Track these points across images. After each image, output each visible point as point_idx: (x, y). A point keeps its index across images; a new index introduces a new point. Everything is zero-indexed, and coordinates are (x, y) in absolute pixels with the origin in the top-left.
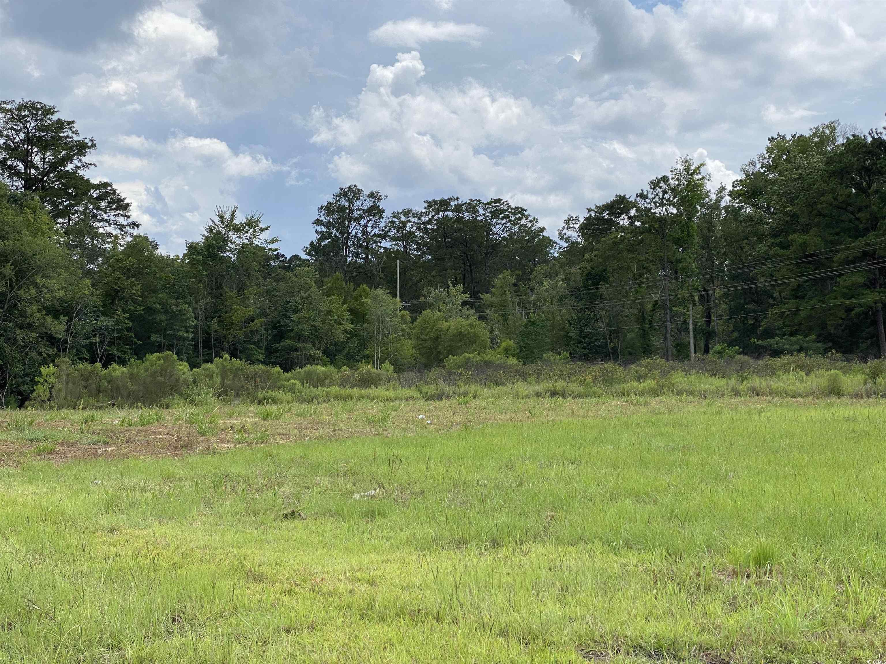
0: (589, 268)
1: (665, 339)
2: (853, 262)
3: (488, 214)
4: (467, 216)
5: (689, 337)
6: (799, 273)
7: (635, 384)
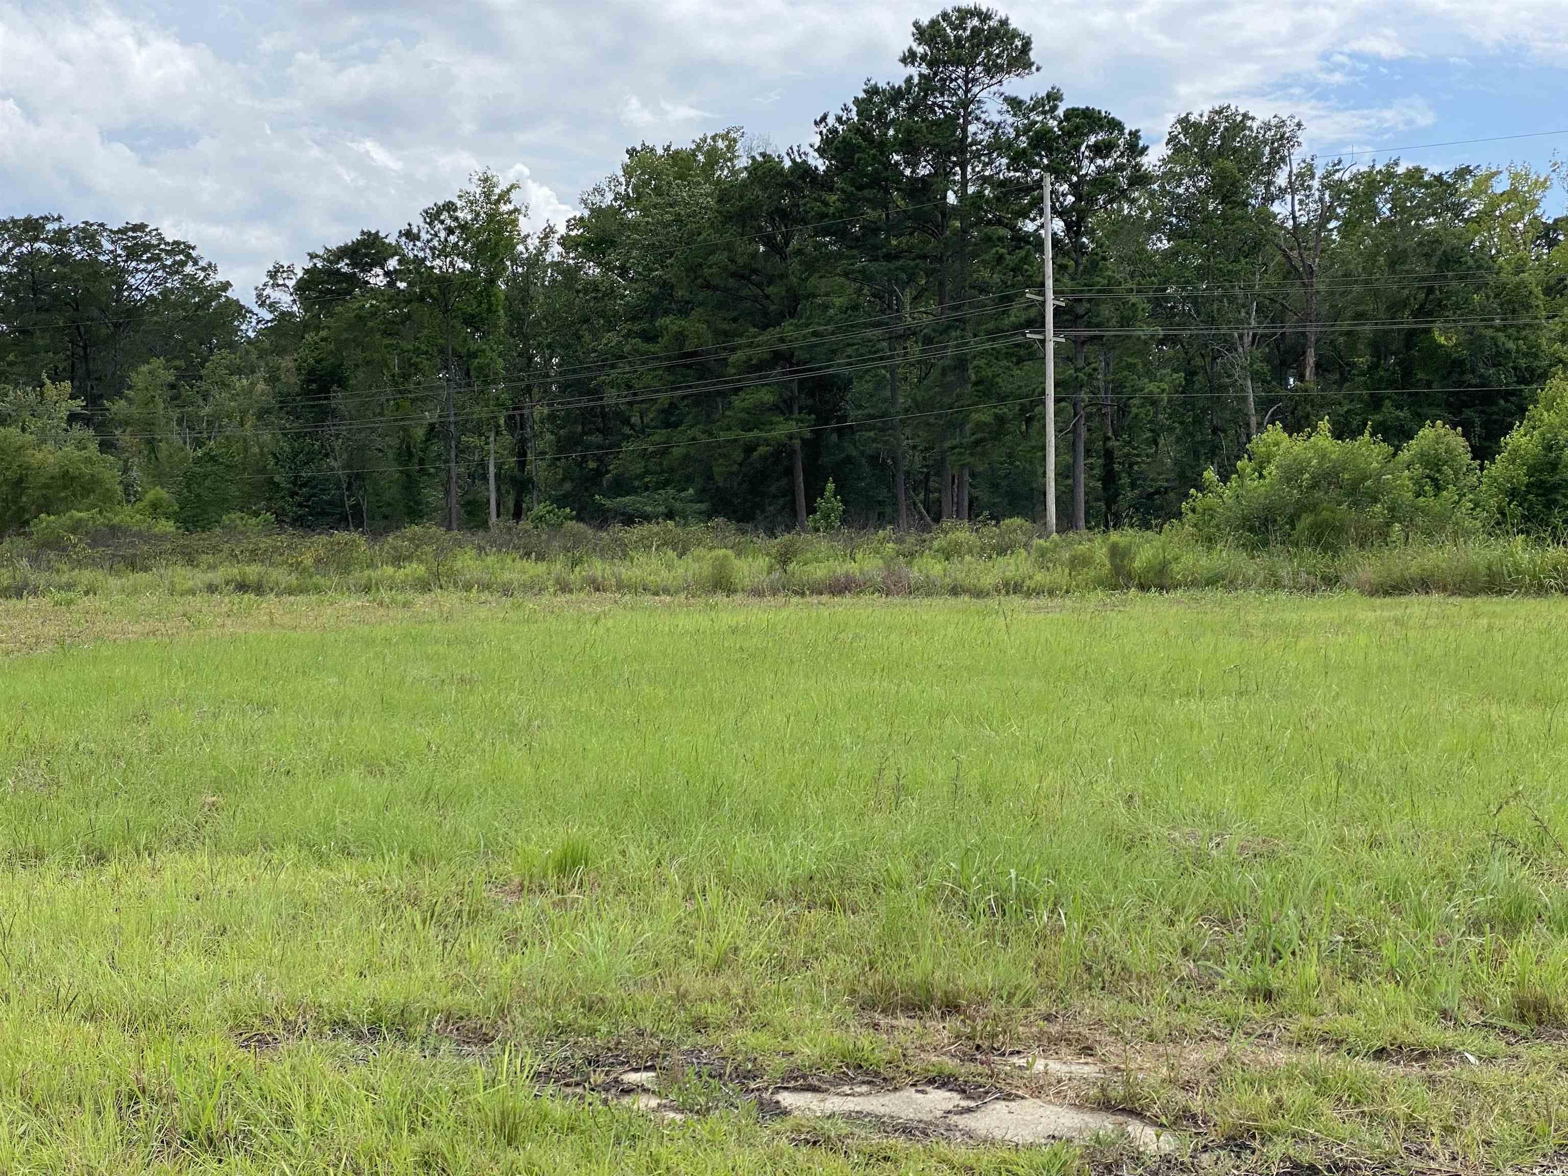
0: (311, 361)
1: (447, 492)
2: (758, 368)
3: (119, 252)
4: (77, 251)
5: (488, 489)
6: (673, 382)
7: (390, 570)
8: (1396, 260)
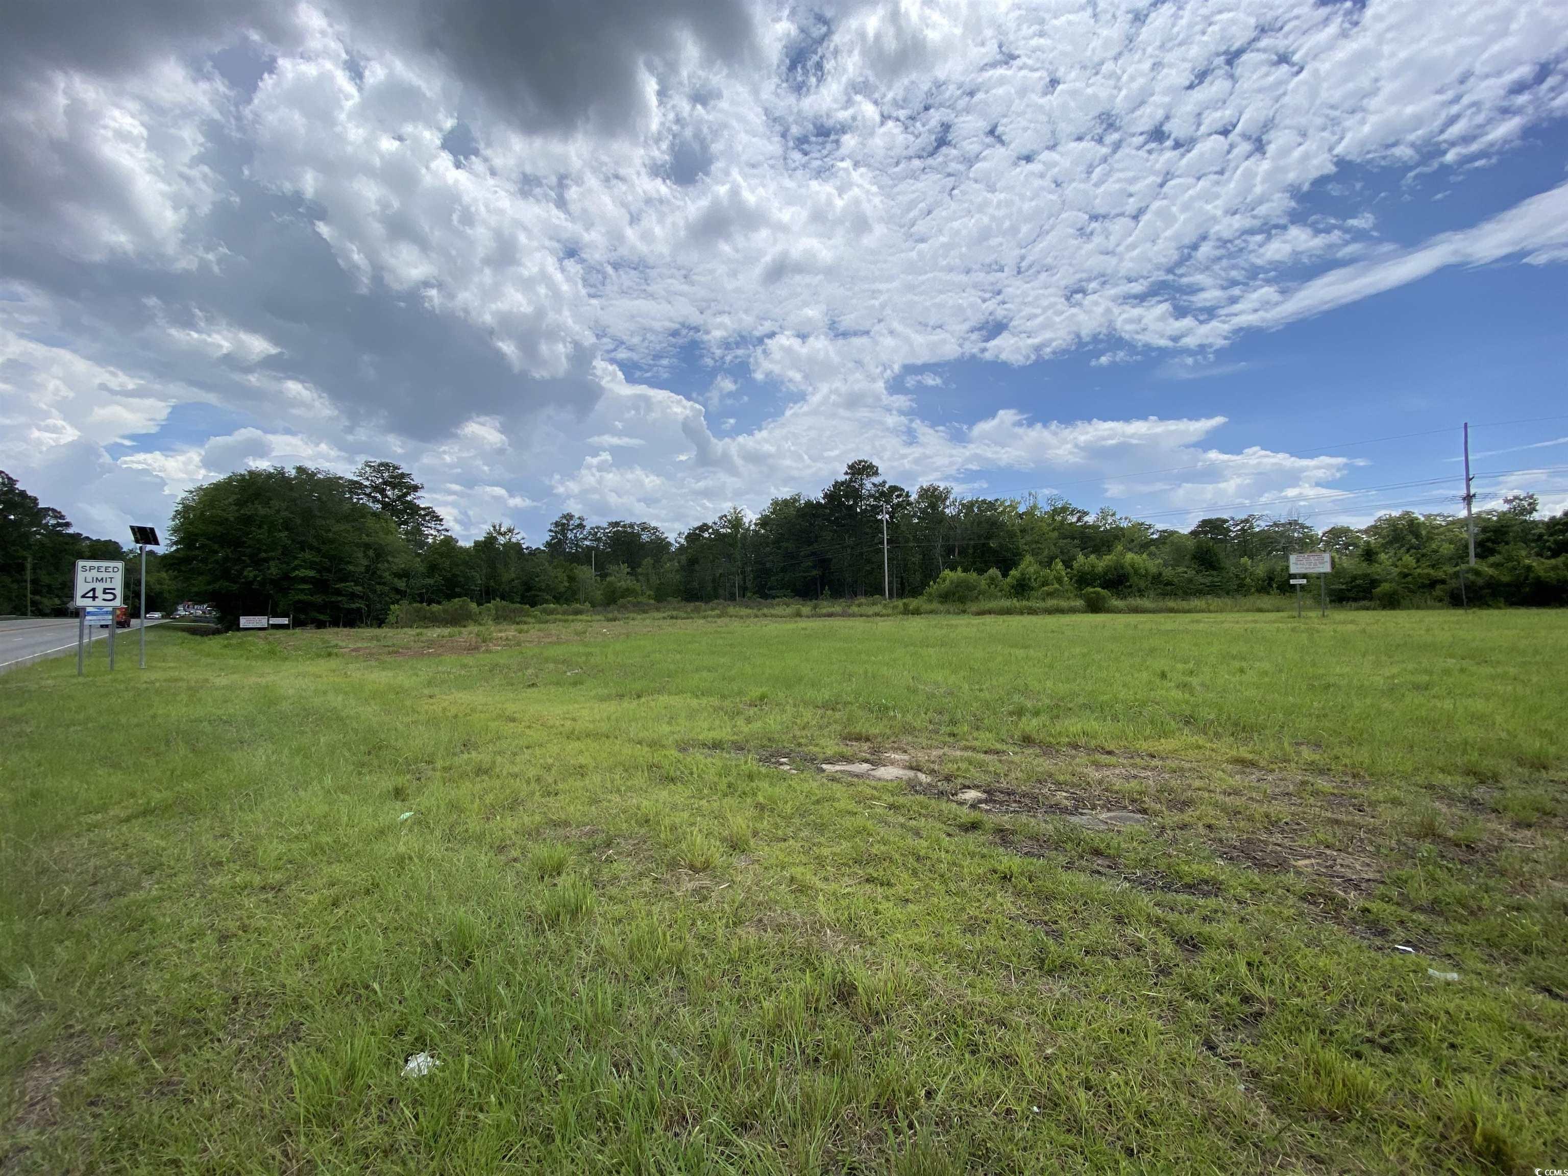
0: (689, 557)
1: (725, 591)
2: (807, 556)
3: (639, 530)
4: (629, 530)
5: (736, 590)
6: (785, 561)
8: (979, 523)
